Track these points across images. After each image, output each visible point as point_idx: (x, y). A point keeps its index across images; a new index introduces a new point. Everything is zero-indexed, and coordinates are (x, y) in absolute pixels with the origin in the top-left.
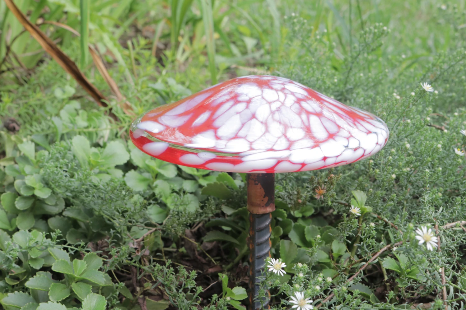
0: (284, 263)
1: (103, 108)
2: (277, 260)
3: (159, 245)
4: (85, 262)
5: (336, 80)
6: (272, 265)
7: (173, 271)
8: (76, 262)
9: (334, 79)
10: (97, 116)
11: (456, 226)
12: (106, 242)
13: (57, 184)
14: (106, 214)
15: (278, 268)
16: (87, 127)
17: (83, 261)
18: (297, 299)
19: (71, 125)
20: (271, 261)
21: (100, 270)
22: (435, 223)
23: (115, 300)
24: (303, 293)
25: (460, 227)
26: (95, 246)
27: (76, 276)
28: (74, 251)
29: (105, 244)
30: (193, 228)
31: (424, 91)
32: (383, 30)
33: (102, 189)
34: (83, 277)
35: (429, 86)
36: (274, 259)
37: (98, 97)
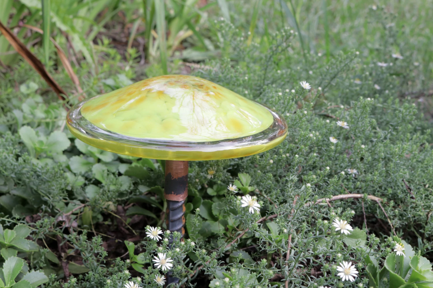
0: (161, 231)
1: (61, 101)
2: (156, 228)
3: (98, 219)
4: (15, 232)
5: (246, 78)
6: (150, 232)
7: (87, 239)
8: (7, 232)
9: (245, 76)
10: (54, 108)
11: (322, 202)
12: (39, 216)
13: (4, 167)
14: (43, 193)
15: (155, 234)
16: (45, 118)
17: (13, 231)
18: (160, 259)
19: (31, 117)
20: (150, 229)
21: (28, 238)
22: (294, 198)
23: (42, 263)
24: (165, 253)
25: (326, 202)
26: (31, 219)
27: (5, 243)
28: (10, 223)
29: (39, 218)
30: (126, 204)
31: (303, 89)
32: (290, 34)
33: (39, 172)
34: (13, 244)
35: (307, 84)
36: (153, 227)
37: (59, 91)
